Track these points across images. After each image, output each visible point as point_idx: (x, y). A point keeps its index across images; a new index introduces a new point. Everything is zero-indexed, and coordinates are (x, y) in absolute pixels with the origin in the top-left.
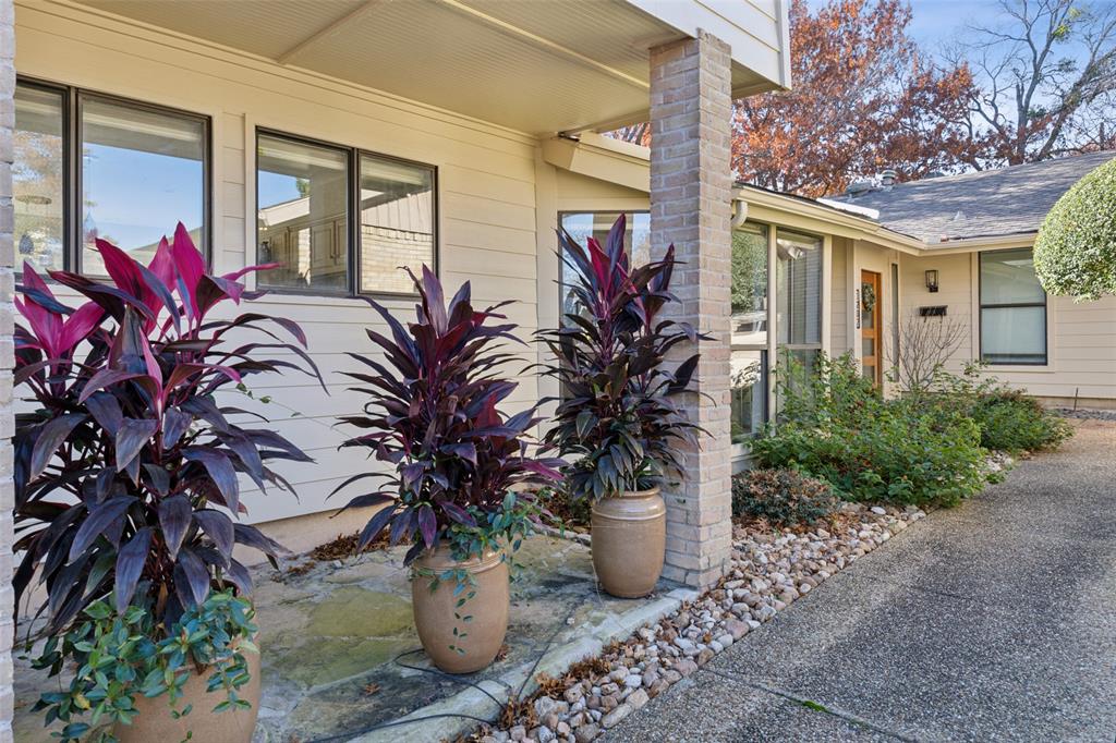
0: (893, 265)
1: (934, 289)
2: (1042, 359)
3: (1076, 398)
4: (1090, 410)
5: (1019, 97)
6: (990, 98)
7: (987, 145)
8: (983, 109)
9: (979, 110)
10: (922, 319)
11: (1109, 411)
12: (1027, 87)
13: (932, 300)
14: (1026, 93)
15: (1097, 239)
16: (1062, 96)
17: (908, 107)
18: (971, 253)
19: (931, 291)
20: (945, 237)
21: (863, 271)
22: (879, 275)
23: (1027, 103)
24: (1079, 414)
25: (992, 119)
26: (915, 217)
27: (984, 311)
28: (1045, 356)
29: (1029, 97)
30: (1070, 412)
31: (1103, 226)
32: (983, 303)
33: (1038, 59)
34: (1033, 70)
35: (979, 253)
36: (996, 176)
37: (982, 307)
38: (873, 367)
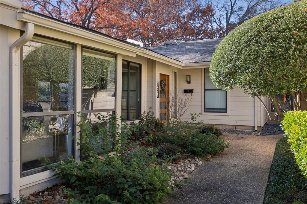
0: (174, 72)
1: (189, 82)
2: (225, 110)
3: (236, 125)
4: (240, 130)
5: (227, 18)
6: (219, 18)
7: (216, 33)
8: (216, 21)
9: (215, 22)
10: (185, 94)
11: (246, 130)
12: (229, 15)
13: (188, 87)
14: (229, 16)
15: (231, 60)
16: (239, 19)
17: (191, 17)
18: (202, 68)
19: (188, 83)
20: (191, 62)
21: (160, 74)
22: (168, 76)
23: (229, 20)
24: (237, 132)
25: (219, 25)
26: (184, 54)
27: (206, 92)
28: (226, 109)
29: (229, 18)
30: (234, 131)
31: (234, 53)
32: (206, 88)
33: (232, 6)
34: (231, 9)
35: (205, 68)
36: (214, 41)
37: (205, 90)
38: (166, 114)
